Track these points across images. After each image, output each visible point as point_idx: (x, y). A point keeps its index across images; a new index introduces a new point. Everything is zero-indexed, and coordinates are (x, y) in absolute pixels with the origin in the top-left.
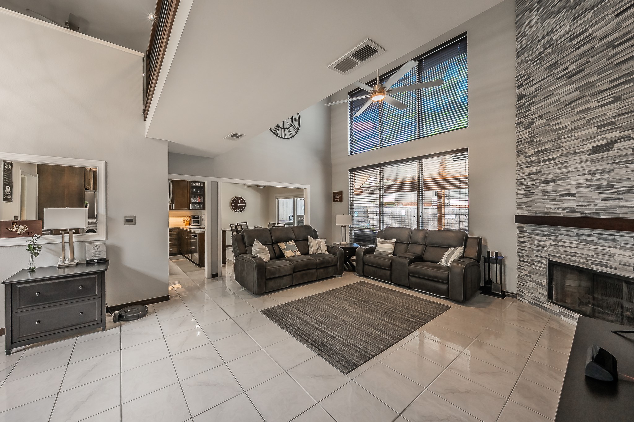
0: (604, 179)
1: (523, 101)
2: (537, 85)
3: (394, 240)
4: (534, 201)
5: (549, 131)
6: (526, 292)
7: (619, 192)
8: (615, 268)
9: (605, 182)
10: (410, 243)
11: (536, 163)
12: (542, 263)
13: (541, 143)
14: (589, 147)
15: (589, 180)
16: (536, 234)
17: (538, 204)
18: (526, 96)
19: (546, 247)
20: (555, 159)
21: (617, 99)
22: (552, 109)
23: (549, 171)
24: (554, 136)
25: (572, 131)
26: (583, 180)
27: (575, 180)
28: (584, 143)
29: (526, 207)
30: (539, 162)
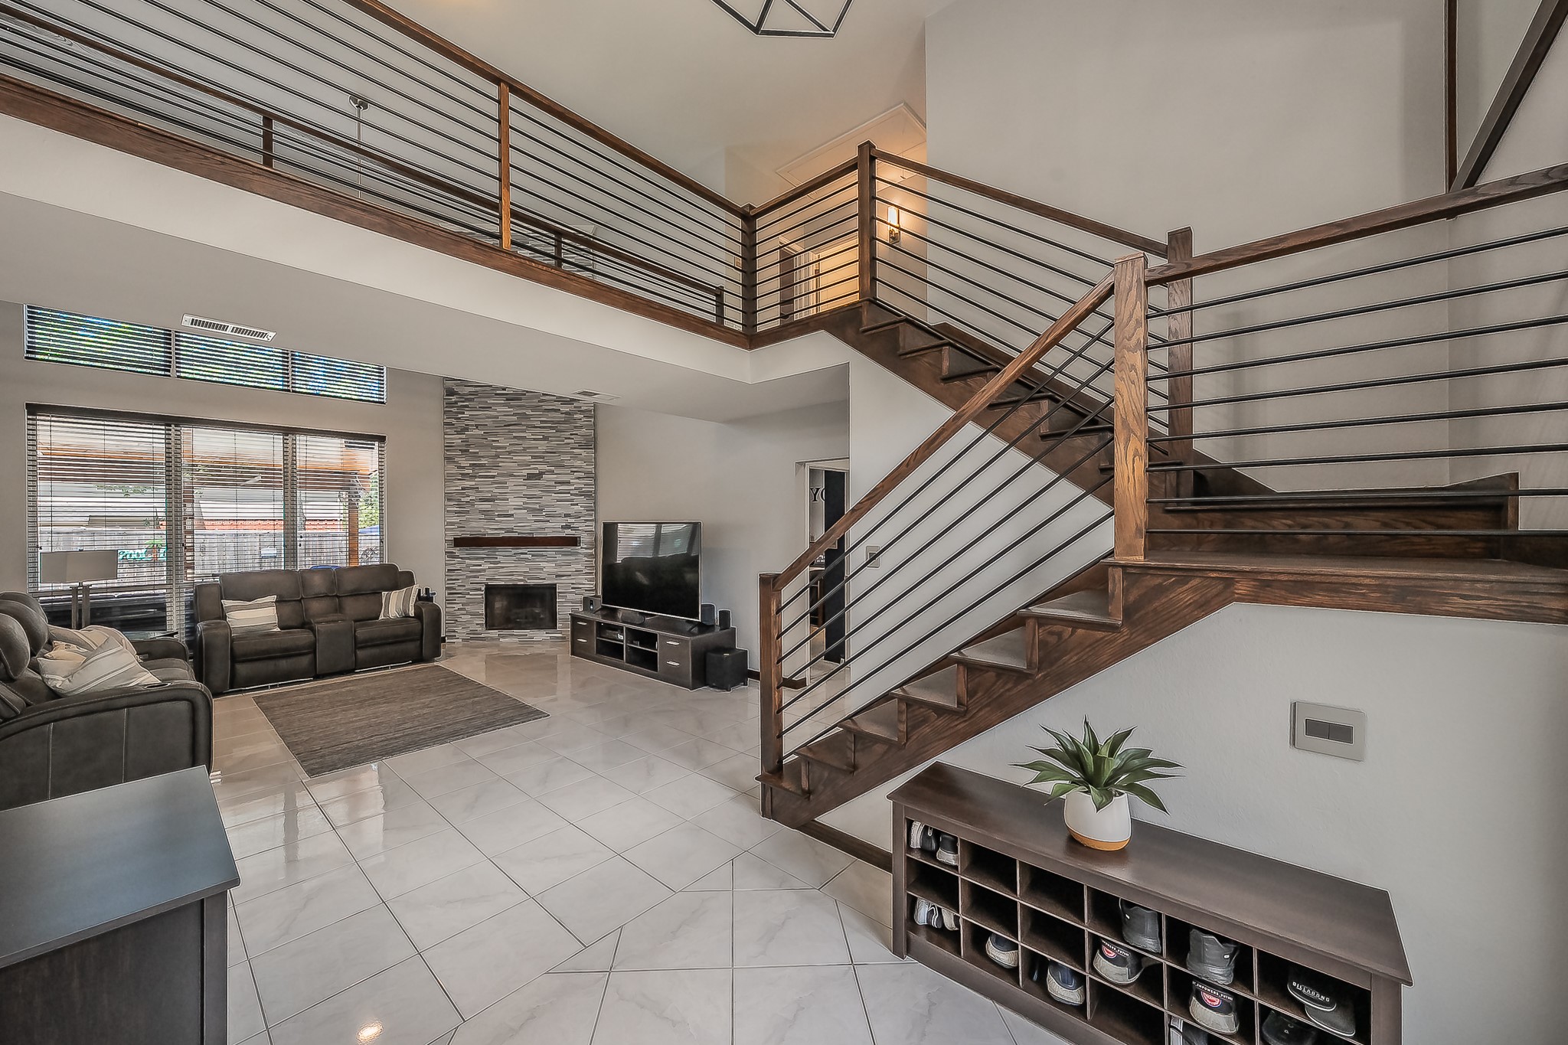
0: (537, 503)
1: (454, 399)
2: (473, 389)
3: (273, 598)
4: (467, 521)
5: (486, 446)
6: (459, 629)
7: (545, 516)
8: (544, 579)
9: (537, 506)
10: (302, 598)
11: (472, 477)
12: (480, 590)
13: (475, 456)
14: (525, 472)
15: (524, 503)
16: (469, 559)
17: (474, 524)
18: (459, 394)
19: (484, 570)
20: (493, 477)
21: (545, 438)
22: (488, 422)
23: (489, 489)
24: (493, 452)
25: (510, 453)
26: (520, 502)
27: (514, 502)
28: (520, 468)
29: (458, 527)
30: (476, 477)
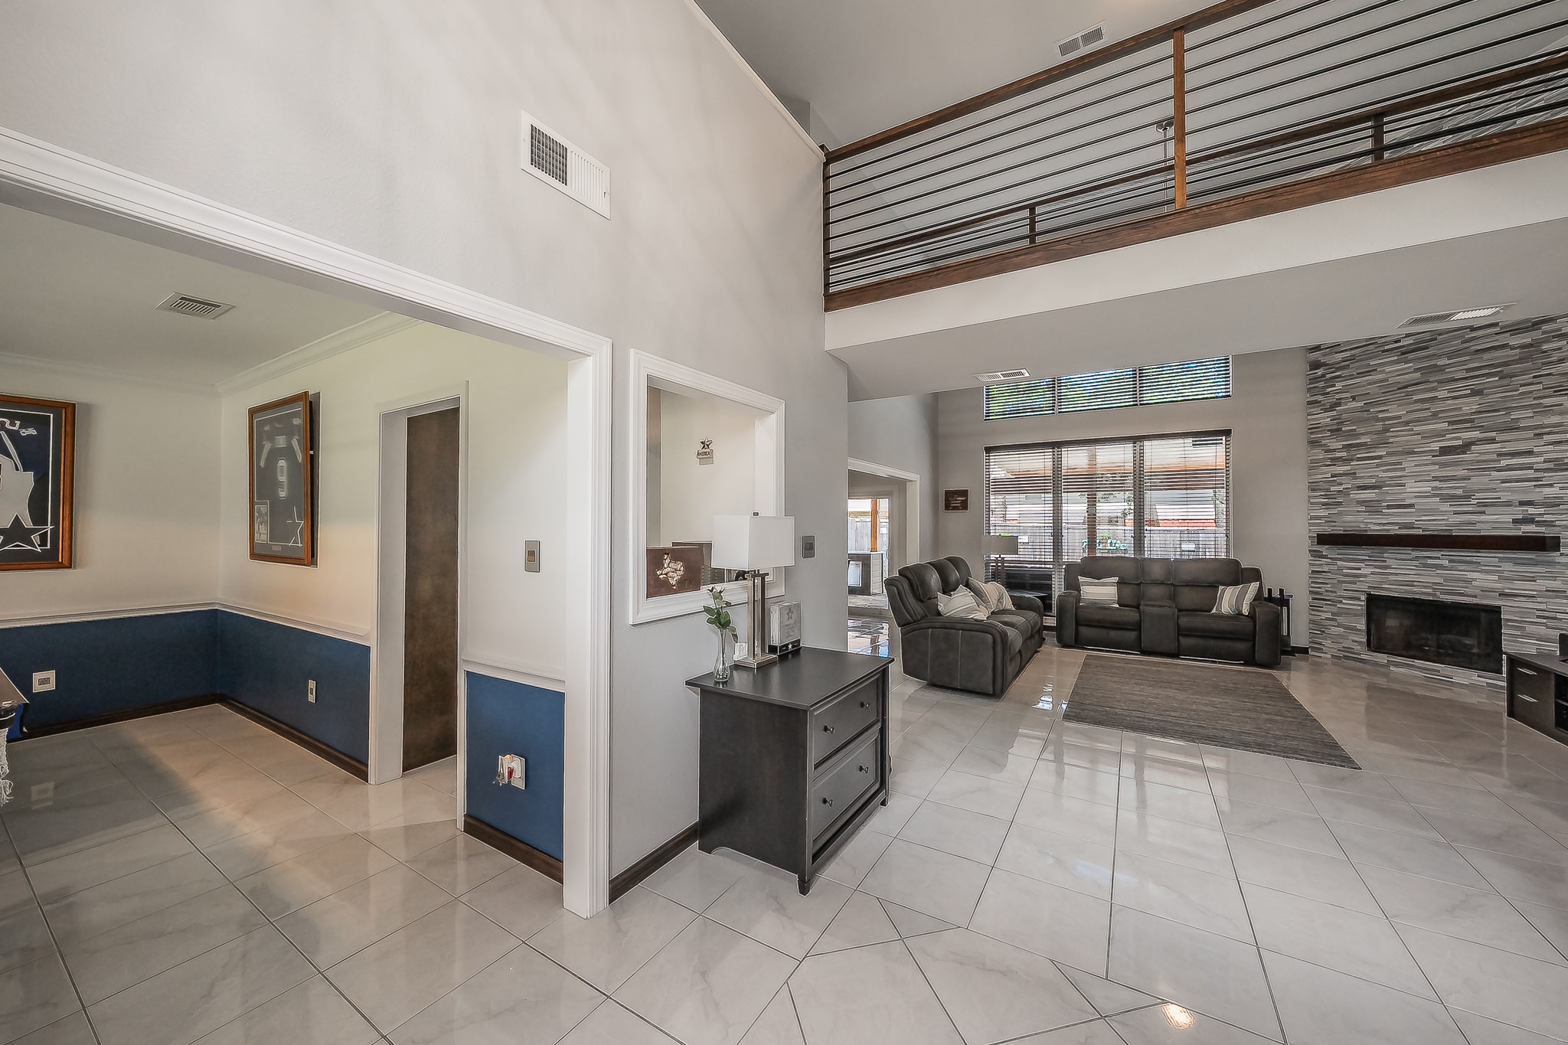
0: (1459, 488)
1: (1320, 372)
2: (1347, 354)
3: (1116, 579)
4: (1340, 513)
5: (1368, 419)
6: (1328, 643)
7: (1479, 505)
8: (1475, 597)
9: (1460, 492)
10: (1141, 583)
11: (1345, 461)
12: (1359, 599)
13: (1353, 434)
14: (1435, 446)
15: (1436, 488)
16: (1340, 559)
17: (1350, 518)
18: (1324, 364)
19: (1365, 576)
20: (1380, 457)
21: (1476, 393)
22: (1373, 389)
23: (1369, 472)
24: (1379, 426)
25: (1407, 423)
26: (1426, 487)
27: (1412, 487)
28: (1427, 441)
29: (1326, 522)
30: (1352, 460)
